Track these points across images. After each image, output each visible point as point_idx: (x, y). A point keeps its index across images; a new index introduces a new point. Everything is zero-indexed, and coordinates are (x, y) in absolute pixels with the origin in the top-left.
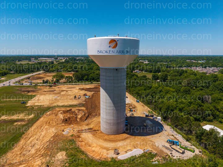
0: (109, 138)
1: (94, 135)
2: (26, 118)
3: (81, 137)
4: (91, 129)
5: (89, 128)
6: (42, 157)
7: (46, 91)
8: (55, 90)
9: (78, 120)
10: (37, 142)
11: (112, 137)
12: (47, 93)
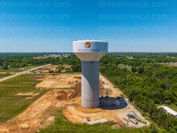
0: (86, 111)
1: (76, 108)
2: (33, 95)
3: (66, 109)
4: (75, 104)
5: (74, 103)
6: (39, 119)
7: (50, 78)
8: (56, 78)
9: (67, 98)
10: (38, 110)
11: (88, 110)
12: (50, 80)
